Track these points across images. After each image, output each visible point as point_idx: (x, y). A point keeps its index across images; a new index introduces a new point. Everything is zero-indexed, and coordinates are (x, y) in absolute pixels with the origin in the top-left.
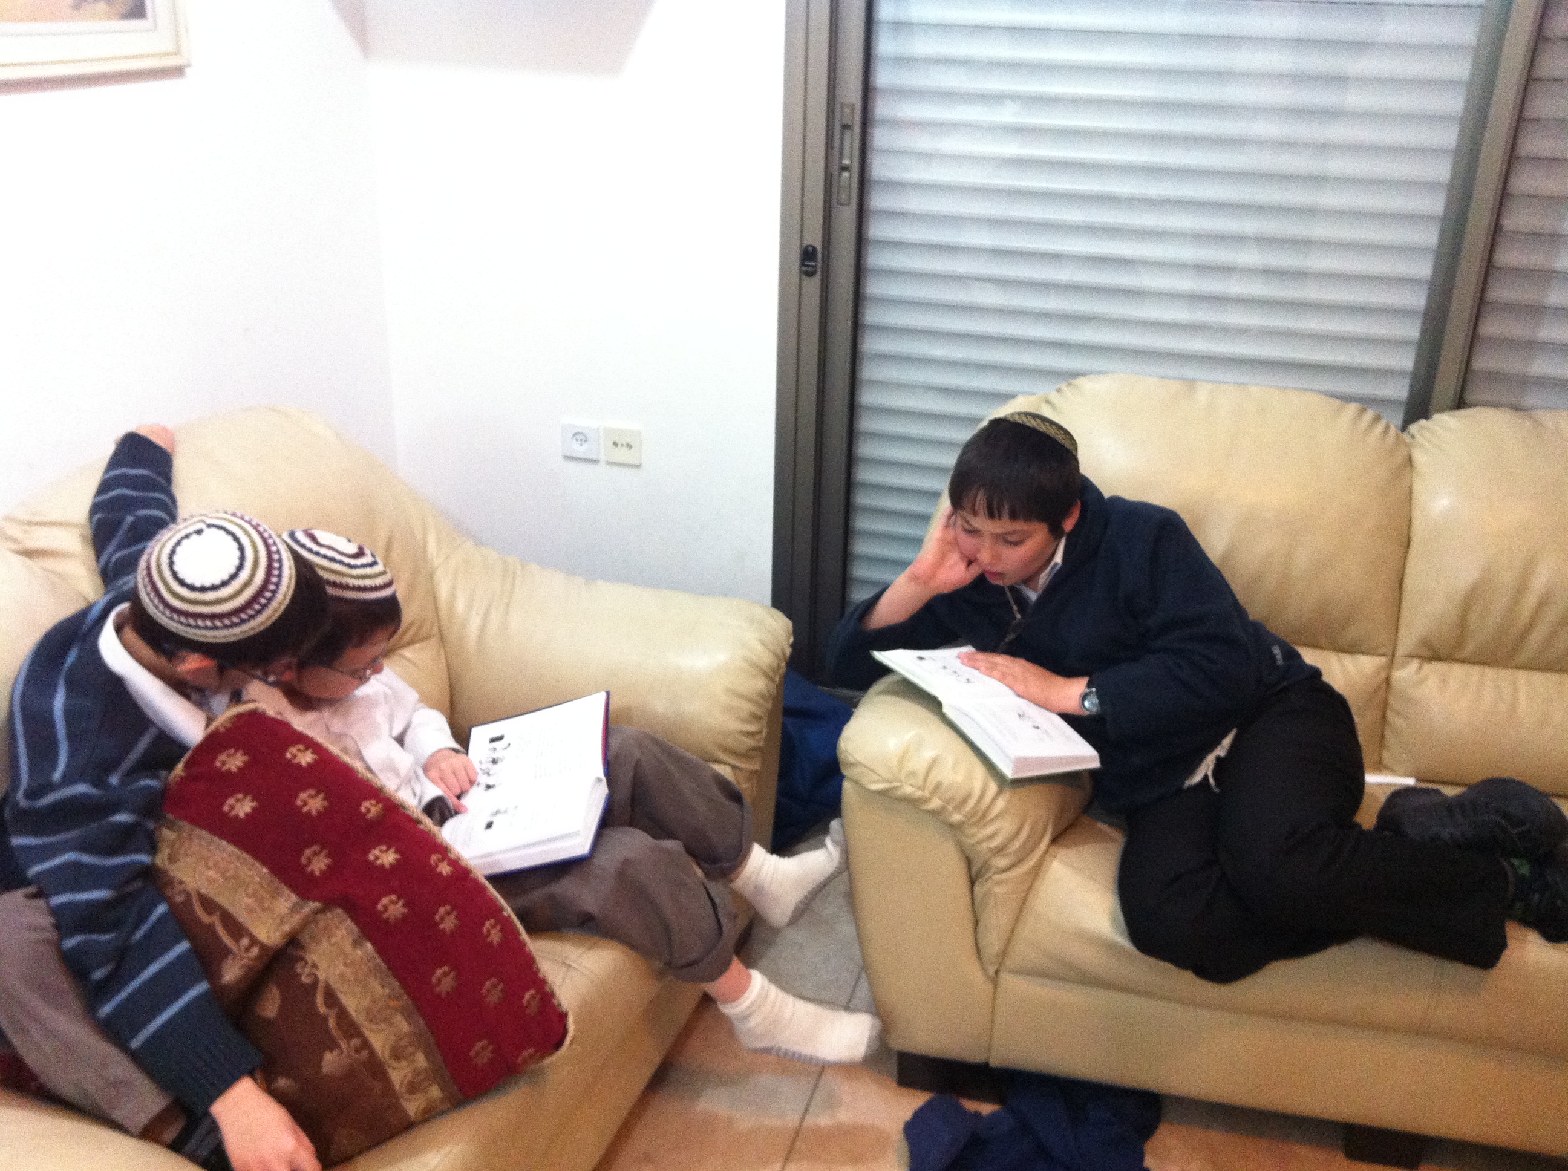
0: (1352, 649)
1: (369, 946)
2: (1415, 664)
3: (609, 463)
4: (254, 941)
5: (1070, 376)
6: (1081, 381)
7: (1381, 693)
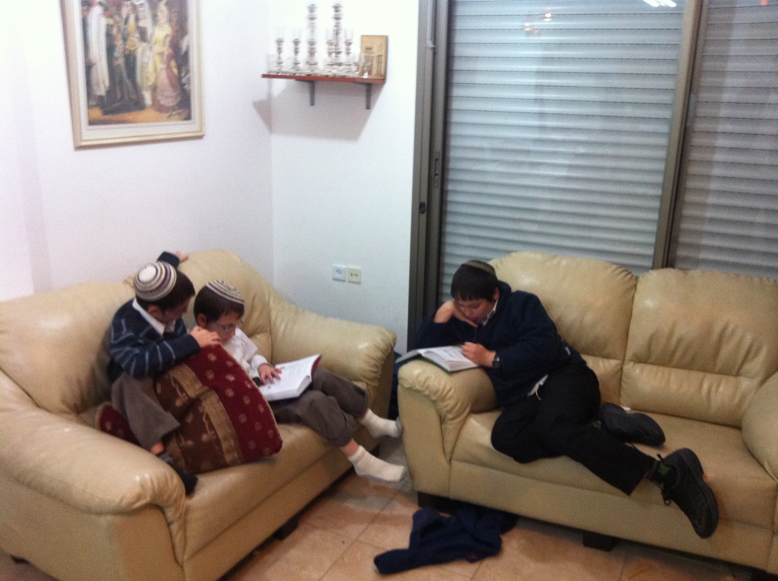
0: (607, 357)
1: (221, 403)
2: (632, 363)
3: (349, 282)
4: (187, 395)
5: (509, 252)
6: (513, 254)
7: (619, 373)
